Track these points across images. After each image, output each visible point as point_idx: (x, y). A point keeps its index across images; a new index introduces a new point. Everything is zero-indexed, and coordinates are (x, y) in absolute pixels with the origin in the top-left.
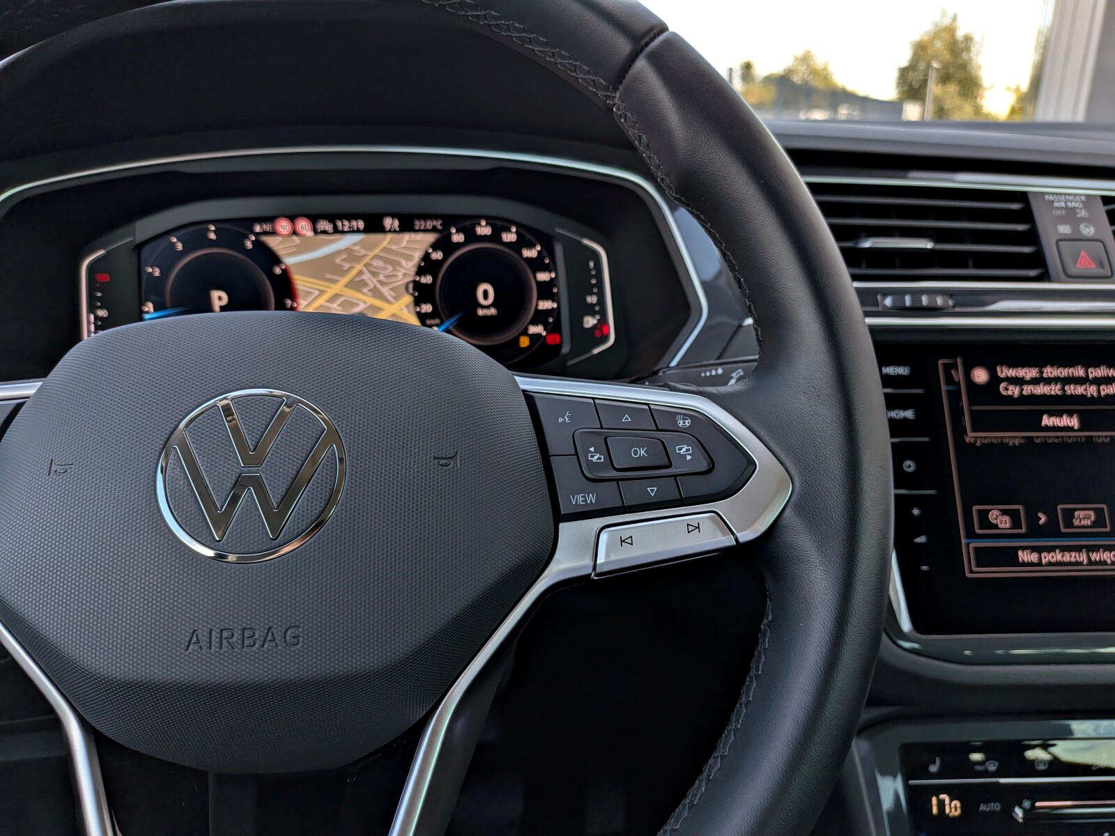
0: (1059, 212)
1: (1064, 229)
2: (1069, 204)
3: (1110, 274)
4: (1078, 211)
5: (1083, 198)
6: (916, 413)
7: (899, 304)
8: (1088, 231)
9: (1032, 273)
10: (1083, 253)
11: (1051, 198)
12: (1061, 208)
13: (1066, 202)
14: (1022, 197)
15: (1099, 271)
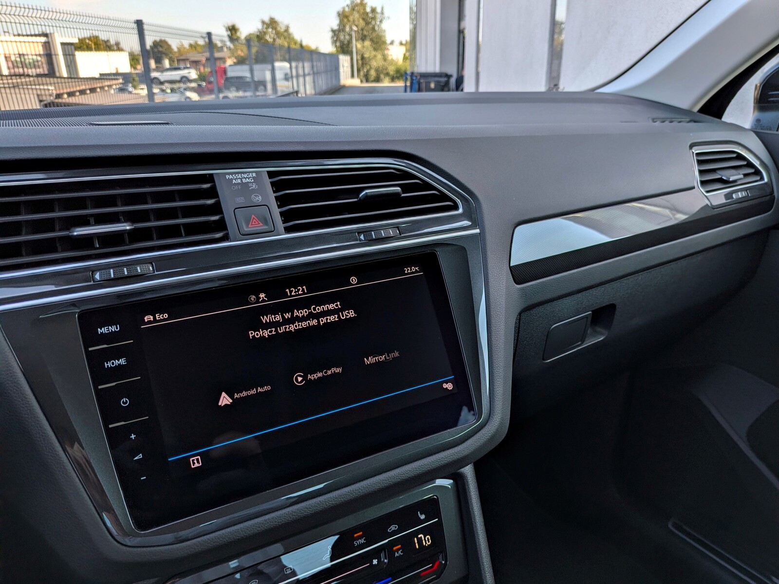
0: (236, 187)
1: (240, 200)
2: (244, 181)
3: (273, 230)
4: (250, 185)
5: (254, 175)
6: (127, 361)
7: (106, 277)
8: (258, 199)
9: (219, 235)
10: (253, 216)
11: (231, 177)
12: (238, 184)
13: (241, 179)
14: (210, 178)
15: (264, 228)
